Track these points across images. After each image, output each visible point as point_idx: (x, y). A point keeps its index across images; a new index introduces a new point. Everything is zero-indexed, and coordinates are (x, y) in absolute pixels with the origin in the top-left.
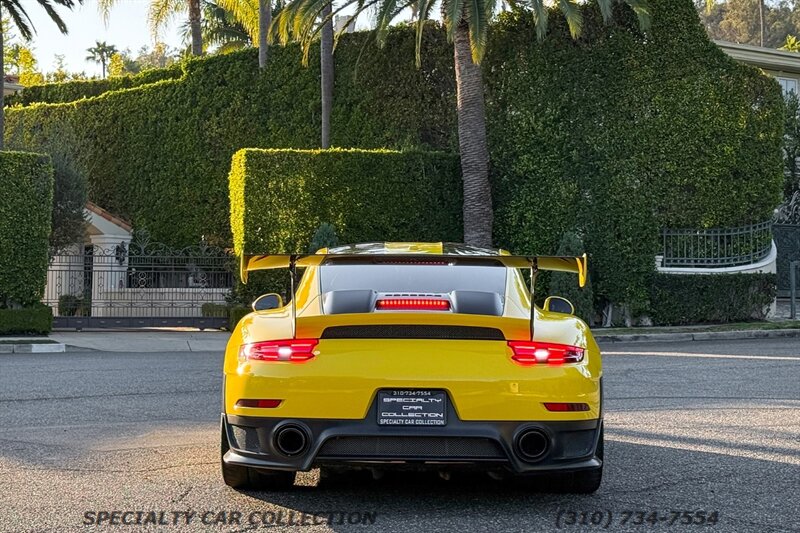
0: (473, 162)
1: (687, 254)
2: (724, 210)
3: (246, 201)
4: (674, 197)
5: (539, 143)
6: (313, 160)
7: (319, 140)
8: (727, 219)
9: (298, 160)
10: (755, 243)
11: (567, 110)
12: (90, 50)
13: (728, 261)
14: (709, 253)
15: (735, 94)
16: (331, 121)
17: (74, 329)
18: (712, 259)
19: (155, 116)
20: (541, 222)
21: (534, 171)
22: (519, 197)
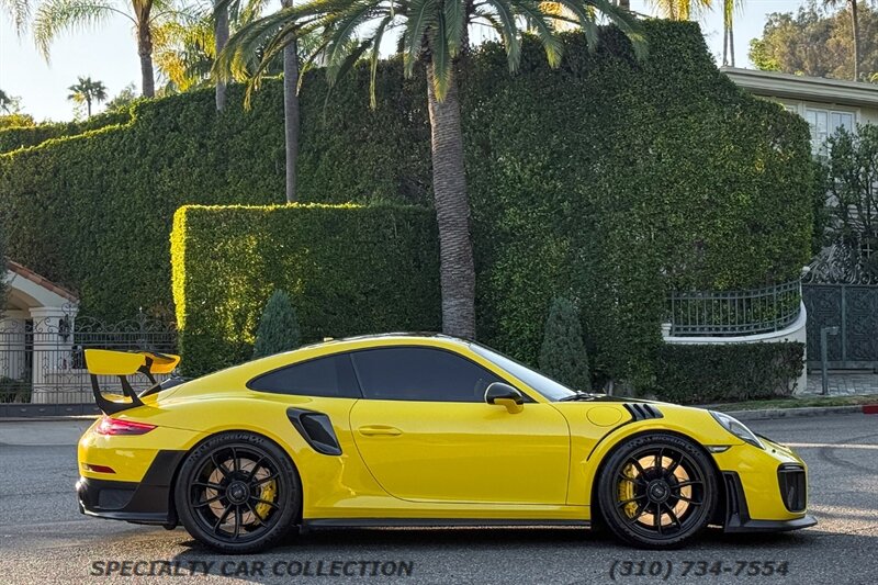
0: (450, 217)
1: (700, 321)
2: (741, 269)
3: (187, 268)
4: (682, 254)
5: (527, 194)
6: (265, 218)
7: (284, 193)
8: (745, 280)
9: (248, 218)
10: (779, 307)
11: (557, 156)
12: (72, 88)
13: (748, 328)
14: (725, 320)
15: (750, 135)
16: (296, 170)
18: (729, 326)
19: (100, 168)
20: (530, 286)
21: (521, 226)
22: (505, 256)
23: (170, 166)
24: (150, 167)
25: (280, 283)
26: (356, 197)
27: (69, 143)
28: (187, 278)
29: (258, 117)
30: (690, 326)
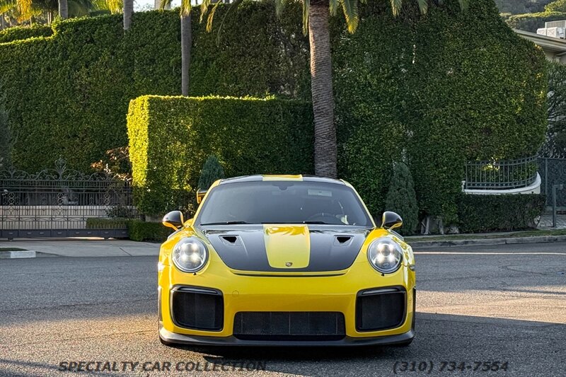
0: (324, 108)
1: (482, 179)
2: (509, 147)
3: (149, 137)
4: (476, 137)
5: (374, 95)
6: (197, 104)
7: (180, 88)
8: (511, 154)
9: (187, 104)
13: (510, 184)
14: (497, 179)
16: (190, 74)
17: (7, 239)
18: (508, 182)
19: (28, 66)
20: (375, 155)
21: (369, 116)
22: (356, 135)
23: (87, 67)
24: (71, 67)
29: (158, 36)
30: (476, 182)
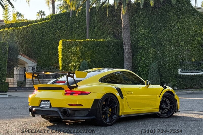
0: (126, 43)
1: (188, 69)
2: (198, 56)
3: (62, 55)
4: (184, 52)
5: (145, 37)
6: (81, 43)
7: (86, 37)
8: (199, 59)
9: (77, 43)
11: (152, 28)
12: (37, 13)
13: (200, 71)
14: (194, 69)
15: (201, 23)
17: (15, 91)
18: (195, 70)
19: (42, 31)
20: (146, 60)
21: (144, 45)
22: (140, 53)
23: (59, 30)
24: (54, 31)
25: (85, 59)
26: (103, 38)
27: (35, 25)
28: (62, 57)
29: (80, 19)
30: (185, 70)
